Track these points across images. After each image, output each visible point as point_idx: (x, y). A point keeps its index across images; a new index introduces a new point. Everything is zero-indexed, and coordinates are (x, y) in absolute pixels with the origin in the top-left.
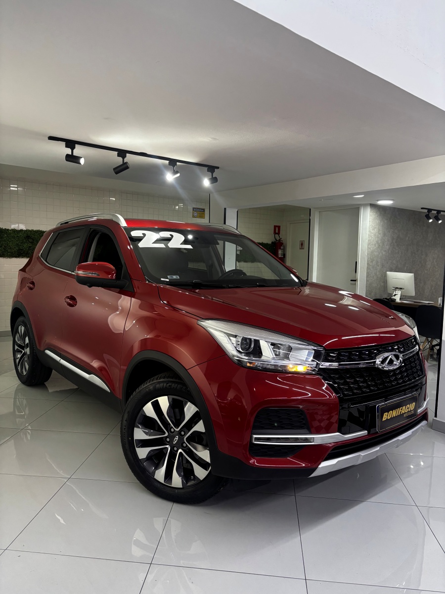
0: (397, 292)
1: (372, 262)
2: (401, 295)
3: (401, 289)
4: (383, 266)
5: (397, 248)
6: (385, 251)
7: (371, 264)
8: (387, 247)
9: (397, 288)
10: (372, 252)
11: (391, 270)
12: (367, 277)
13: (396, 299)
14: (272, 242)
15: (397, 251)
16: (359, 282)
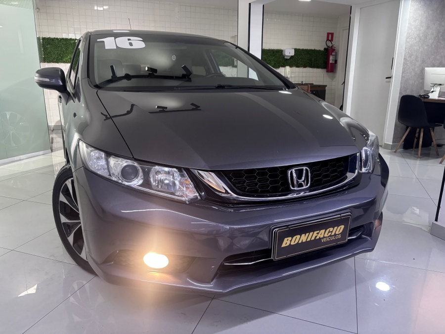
0: (435, 88)
1: (410, 57)
2: (440, 92)
3: (440, 85)
4: (423, 61)
5: (442, 43)
6: (428, 45)
7: (408, 59)
8: (431, 41)
9: (436, 84)
10: (411, 46)
12: (403, 73)
13: (434, 96)
14: (325, 49)
15: (442, 46)
16: (394, 79)
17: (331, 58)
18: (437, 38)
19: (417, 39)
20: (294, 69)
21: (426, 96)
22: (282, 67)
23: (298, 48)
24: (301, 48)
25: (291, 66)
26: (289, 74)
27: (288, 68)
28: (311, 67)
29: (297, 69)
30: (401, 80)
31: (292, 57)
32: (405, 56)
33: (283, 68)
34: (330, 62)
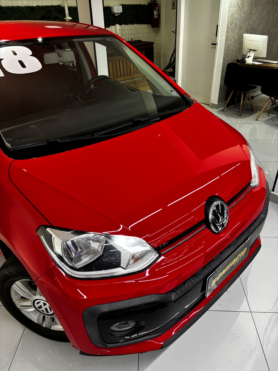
0: (251, 53)
1: (231, 25)
2: (254, 57)
3: (255, 50)
4: (241, 28)
5: (255, 9)
6: (244, 12)
7: (230, 27)
8: (246, 8)
9: (251, 50)
10: (232, 15)
11: (247, 32)
12: (226, 40)
13: (249, 61)
14: (149, 3)
15: (254, 12)
16: (218, 46)
17: (155, 13)
18: (251, 5)
19: (237, 8)
20: (124, 26)
21: (243, 60)
22: (112, 25)
23: (125, 4)
24: (127, 3)
25: (120, 24)
26: (119, 33)
27: (117, 26)
28: (138, 24)
29: (126, 26)
30: (225, 48)
31: (120, 13)
32: (228, 24)
33: (114, 26)
34: (155, 17)
